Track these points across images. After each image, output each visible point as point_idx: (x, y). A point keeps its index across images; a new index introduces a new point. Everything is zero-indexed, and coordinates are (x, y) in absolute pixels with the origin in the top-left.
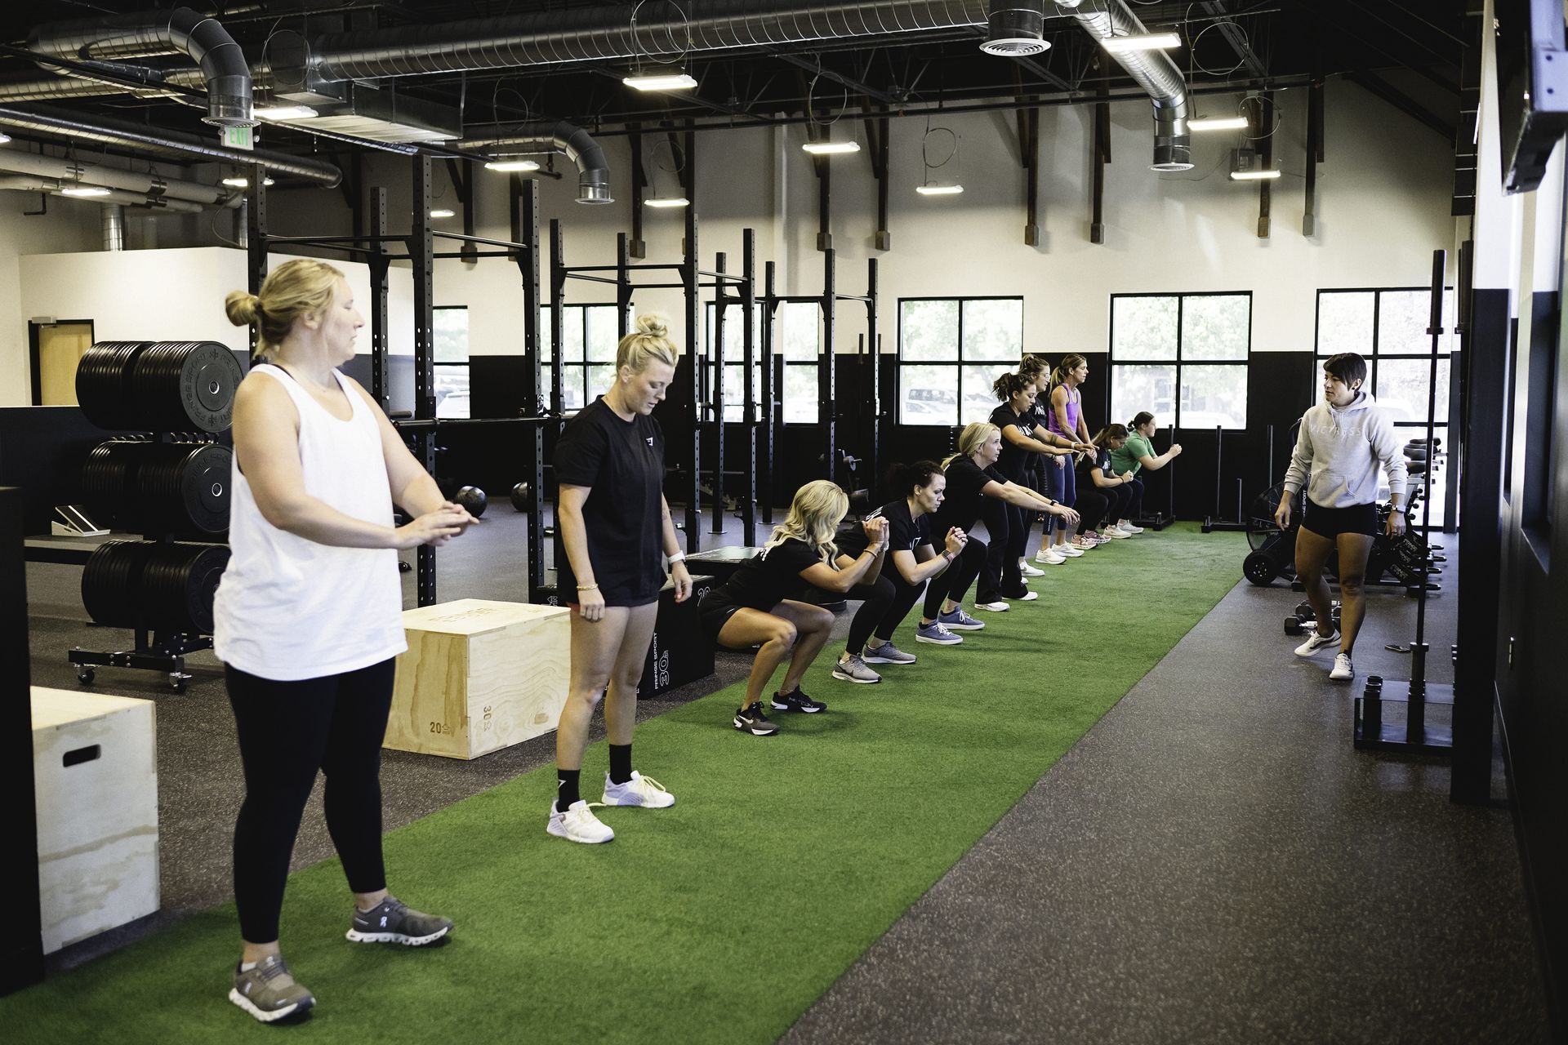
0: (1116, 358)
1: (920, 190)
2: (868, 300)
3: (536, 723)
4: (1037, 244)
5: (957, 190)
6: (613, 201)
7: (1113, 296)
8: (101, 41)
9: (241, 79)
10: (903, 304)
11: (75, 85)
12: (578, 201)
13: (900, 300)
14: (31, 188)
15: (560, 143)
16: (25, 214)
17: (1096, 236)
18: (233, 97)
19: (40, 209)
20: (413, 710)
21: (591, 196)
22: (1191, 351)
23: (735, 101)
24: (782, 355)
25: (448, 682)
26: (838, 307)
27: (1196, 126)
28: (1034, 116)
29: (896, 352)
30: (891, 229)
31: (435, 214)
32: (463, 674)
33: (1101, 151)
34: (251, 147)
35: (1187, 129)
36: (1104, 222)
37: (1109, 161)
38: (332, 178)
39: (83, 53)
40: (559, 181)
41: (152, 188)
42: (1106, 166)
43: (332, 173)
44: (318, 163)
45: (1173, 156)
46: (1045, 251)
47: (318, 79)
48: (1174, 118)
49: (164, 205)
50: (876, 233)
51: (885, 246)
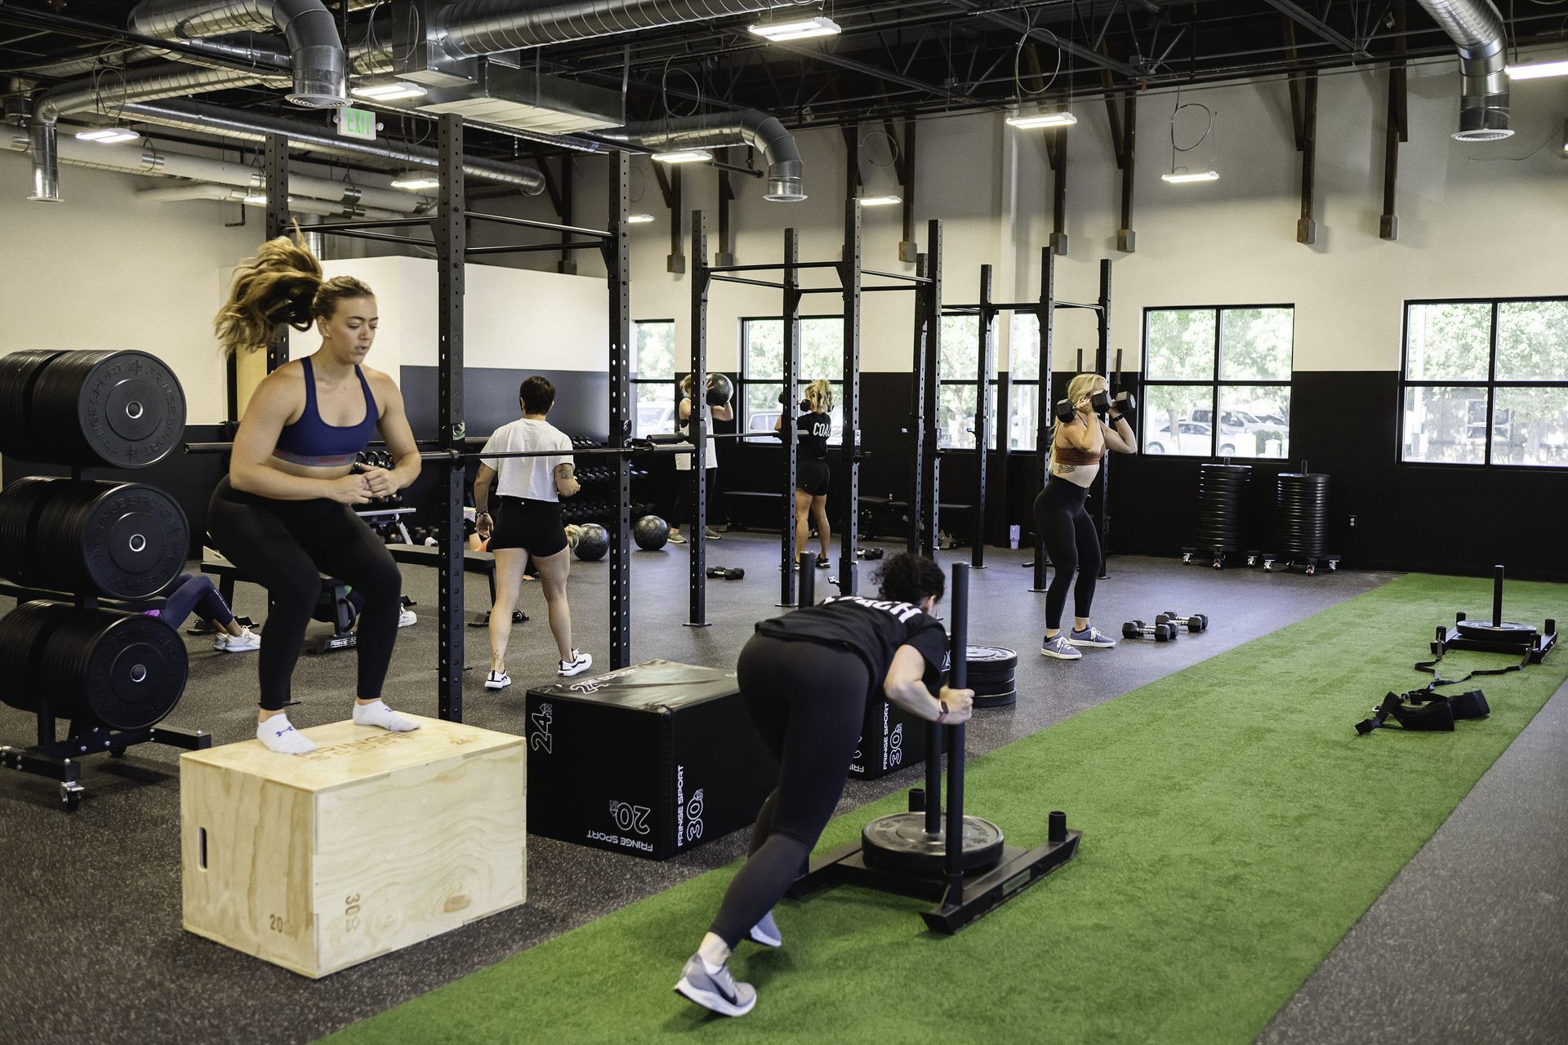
0: (1409, 378)
1: (1165, 178)
2: (1099, 308)
3: (447, 911)
4: (1313, 243)
5: (1210, 177)
6: (805, 197)
7: (1408, 303)
8: (192, 18)
9: (329, 51)
10: (1149, 314)
11: (212, 77)
12: (766, 198)
13: (1146, 310)
14: (222, 198)
15: (747, 134)
16: (226, 225)
17: (1386, 230)
18: (318, 71)
19: (239, 220)
20: (251, 892)
21: (780, 192)
22: (1510, 370)
23: (952, 82)
24: (1007, 373)
25: (291, 857)
26: (1057, 317)
27: (1519, 73)
28: (1311, 87)
29: (1140, 370)
30: (1137, 225)
31: (634, 220)
32: (307, 849)
33: (1395, 126)
34: (373, 137)
35: (1504, 78)
36: (1397, 213)
37: (1404, 139)
38: (534, 184)
39: (179, 31)
40: (761, 179)
41: (345, 196)
42: (1402, 146)
43: (534, 178)
44: (518, 168)
45: (1486, 120)
46: (1323, 249)
47: (440, 55)
48: (1488, 71)
49: (362, 215)
50: (1118, 232)
51: (1128, 249)
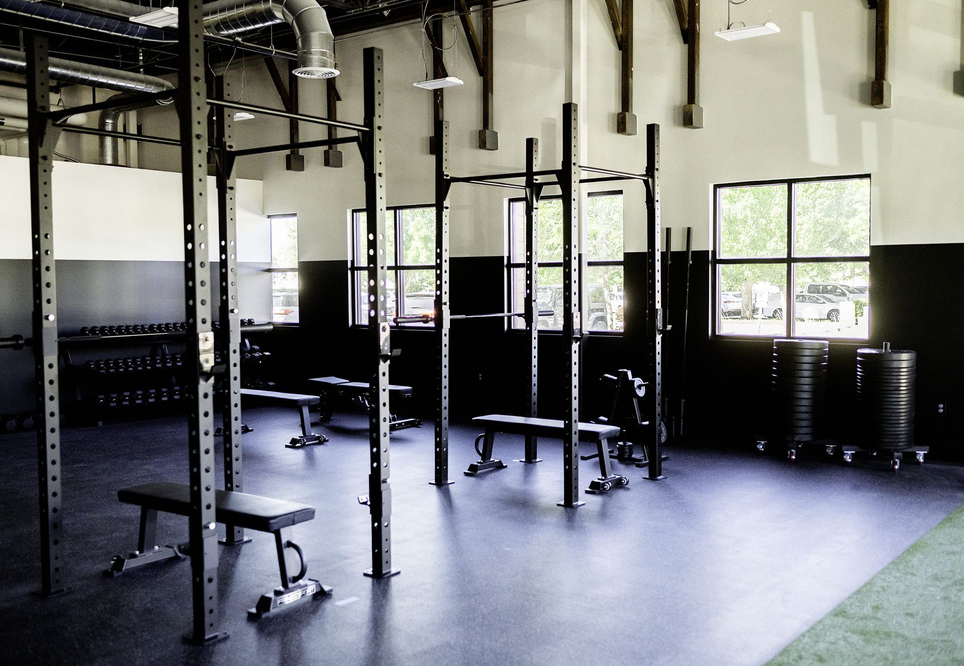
2: (647, 177)
4: (889, 106)
10: (719, 190)
13: (714, 187)
29: (711, 248)
50: (683, 107)
51: (695, 123)
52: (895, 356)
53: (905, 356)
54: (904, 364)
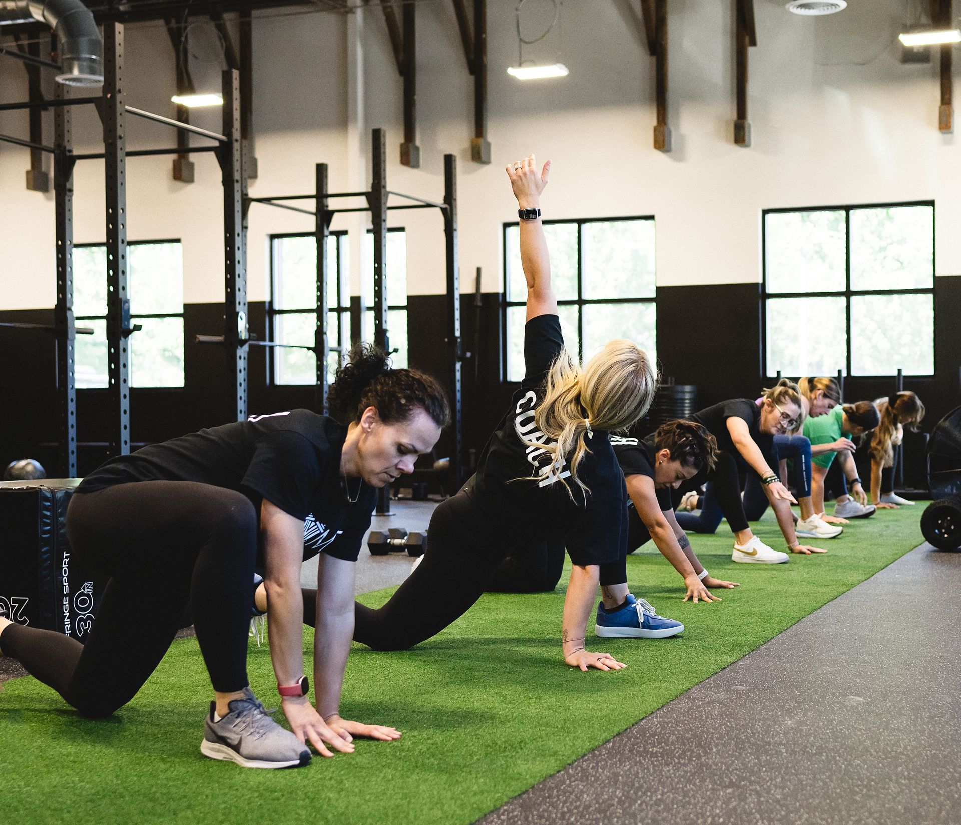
0: (770, 289)
1: (512, 71)
2: (445, 209)
4: (669, 150)
5: (560, 72)
7: (765, 212)
10: (506, 230)
13: (505, 225)
15: (35, 7)
17: (740, 135)
21: (76, 72)
22: (863, 277)
29: (502, 292)
30: (493, 134)
33: (744, 32)
36: (750, 118)
37: (753, 43)
42: (751, 50)
46: (680, 158)
50: (472, 142)
51: (484, 158)
52: (679, 388)
53: (688, 388)
54: (687, 396)
